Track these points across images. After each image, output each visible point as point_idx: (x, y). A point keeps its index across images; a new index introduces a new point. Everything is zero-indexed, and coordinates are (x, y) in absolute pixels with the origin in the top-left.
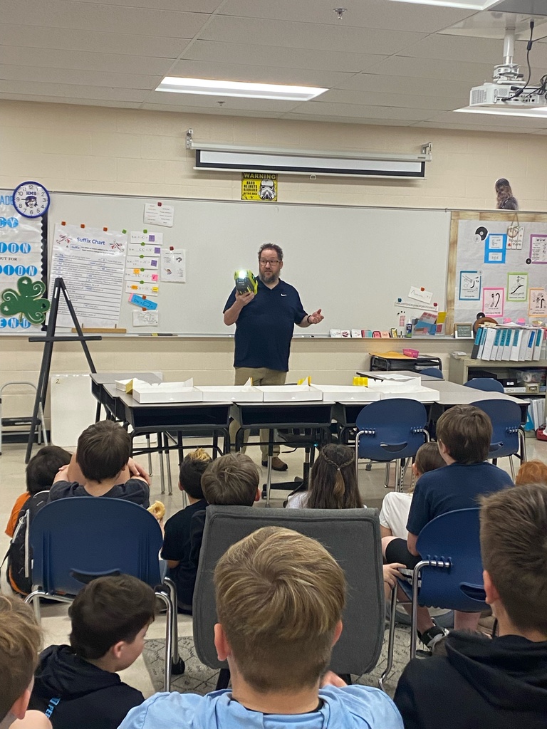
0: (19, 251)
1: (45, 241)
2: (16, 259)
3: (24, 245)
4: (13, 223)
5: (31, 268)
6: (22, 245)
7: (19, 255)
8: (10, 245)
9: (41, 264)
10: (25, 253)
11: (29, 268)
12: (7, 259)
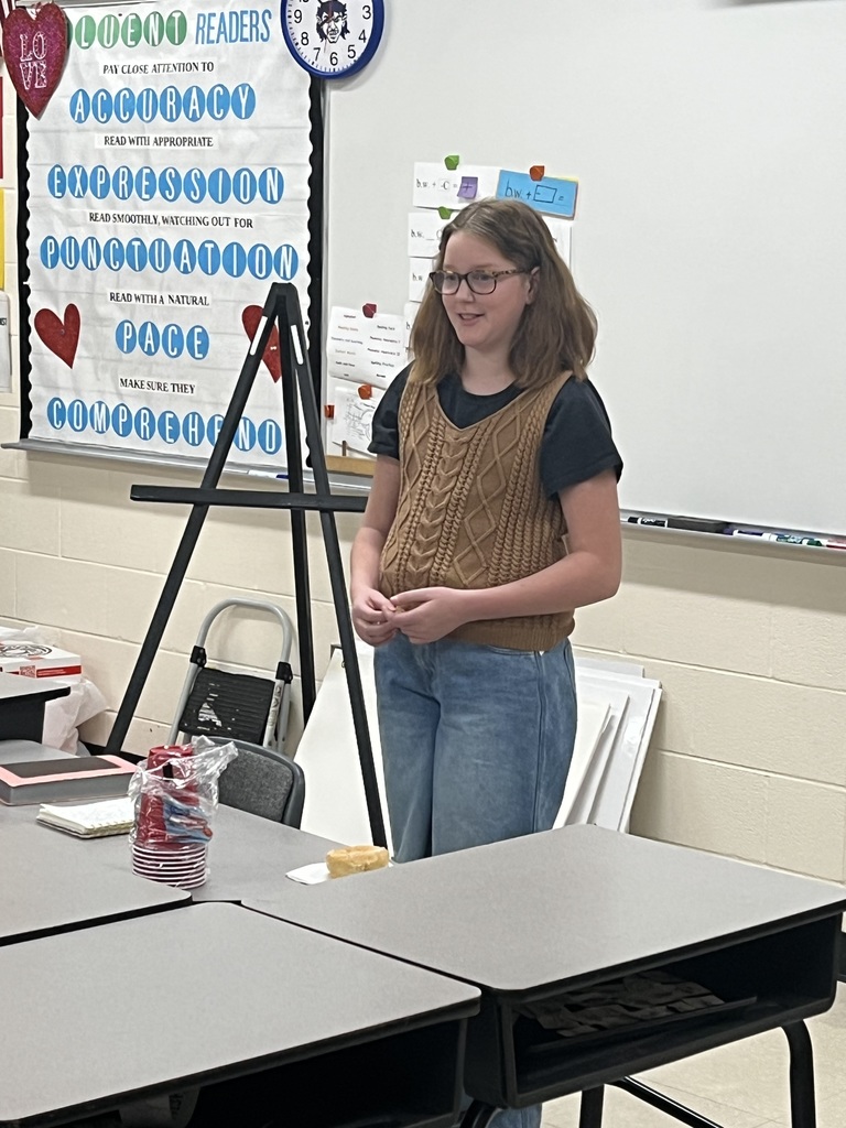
0: (258, 195)
1: (317, 160)
2: (249, 224)
3: (269, 172)
4: (244, 101)
5: (284, 249)
6: (265, 172)
7: (256, 209)
8: (238, 174)
9: (307, 236)
10: (272, 202)
11: (279, 251)
12: (232, 222)
